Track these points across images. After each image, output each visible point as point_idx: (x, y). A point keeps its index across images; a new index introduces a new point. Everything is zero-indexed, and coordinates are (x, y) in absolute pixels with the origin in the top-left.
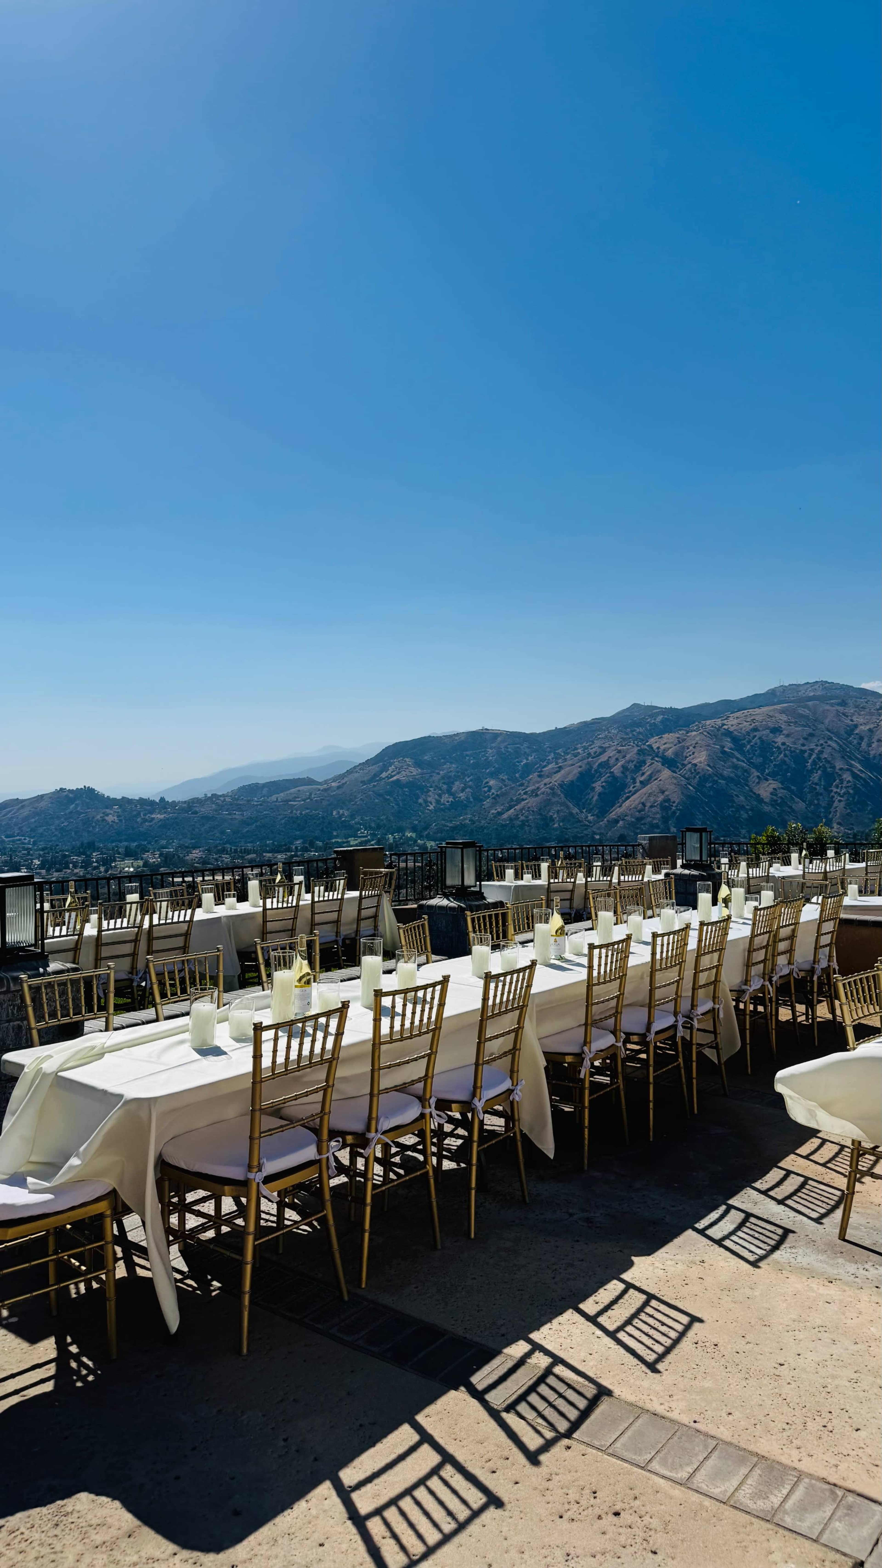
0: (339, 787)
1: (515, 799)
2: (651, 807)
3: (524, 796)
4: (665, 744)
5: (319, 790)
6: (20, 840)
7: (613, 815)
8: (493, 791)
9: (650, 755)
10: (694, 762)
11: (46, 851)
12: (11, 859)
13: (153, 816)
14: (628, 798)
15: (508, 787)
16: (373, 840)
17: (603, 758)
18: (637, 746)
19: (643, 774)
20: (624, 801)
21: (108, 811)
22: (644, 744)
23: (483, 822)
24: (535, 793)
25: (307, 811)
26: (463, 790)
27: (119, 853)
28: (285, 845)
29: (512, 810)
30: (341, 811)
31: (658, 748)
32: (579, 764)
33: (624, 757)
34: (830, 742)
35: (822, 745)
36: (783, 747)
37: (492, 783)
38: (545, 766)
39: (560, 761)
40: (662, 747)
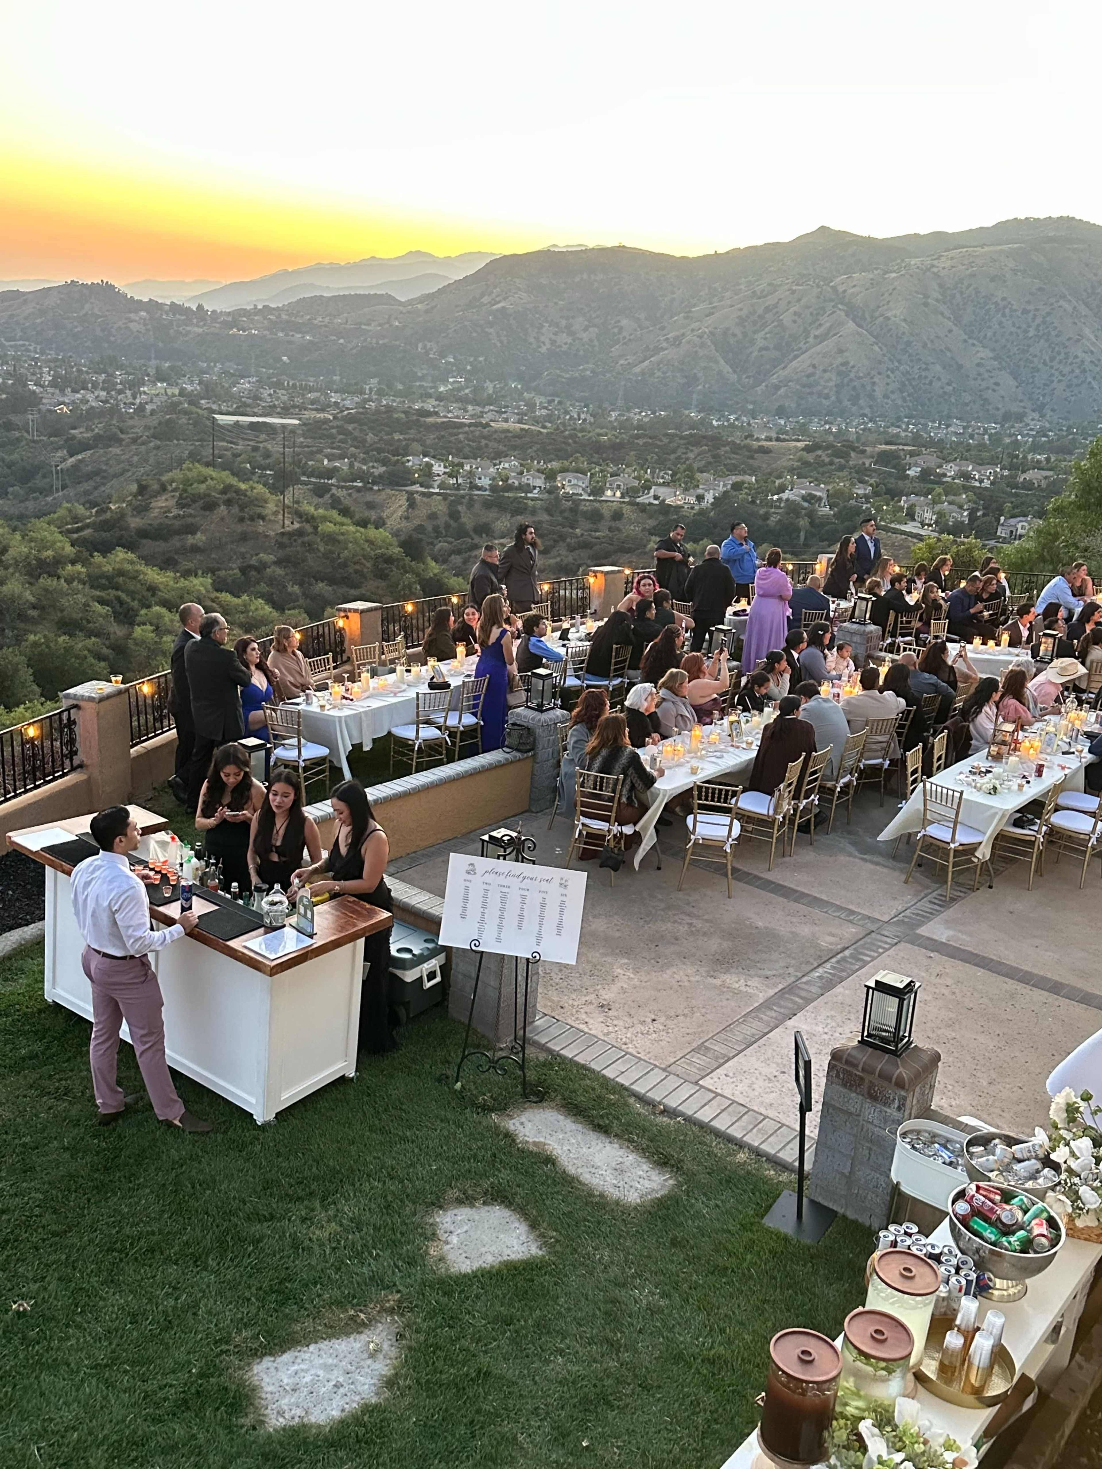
0: (427, 311)
1: (651, 347)
2: (825, 371)
3: (665, 345)
4: (854, 286)
5: (401, 313)
6: (24, 345)
7: (774, 380)
8: (624, 334)
9: (832, 300)
10: (889, 314)
11: (58, 364)
12: (15, 370)
13: (188, 328)
14: (796, 357)
15: (644, 331)
16: (467, 388)
17: (771, 301)
18: (818, 286)
19: (820, 325)
20: (791, 361)
21: (132, 316)
22: (828, 285)
23: (608, 375)
24: (676, 342)
25: (386, 341)
26: (585, 330)
27: (148, 375)
28: (356, 384)
29: (646, 363)
30: (429, 345)
31: (845, 291)
32: (739, 306)
33: (799, 300)
34: (1062, 303)
35: (1052, 304)
36: (1002, 304)
37: (625, 322)
38: (694, 306)
39: (716, 299)
40: (850, 291)
